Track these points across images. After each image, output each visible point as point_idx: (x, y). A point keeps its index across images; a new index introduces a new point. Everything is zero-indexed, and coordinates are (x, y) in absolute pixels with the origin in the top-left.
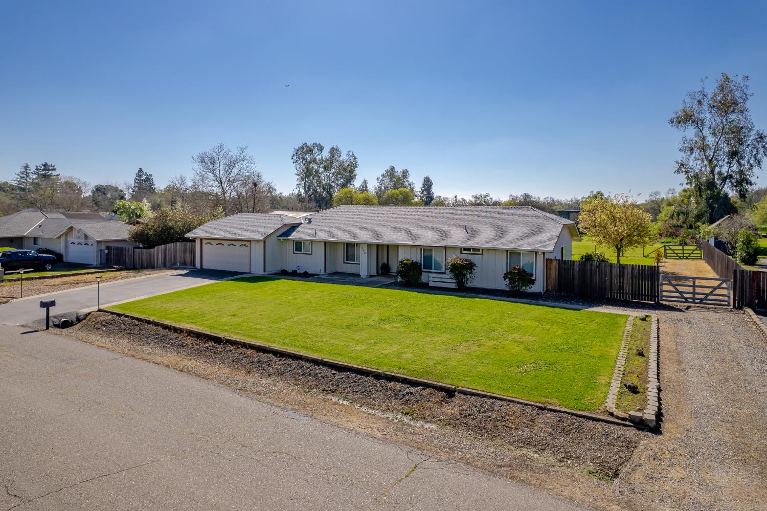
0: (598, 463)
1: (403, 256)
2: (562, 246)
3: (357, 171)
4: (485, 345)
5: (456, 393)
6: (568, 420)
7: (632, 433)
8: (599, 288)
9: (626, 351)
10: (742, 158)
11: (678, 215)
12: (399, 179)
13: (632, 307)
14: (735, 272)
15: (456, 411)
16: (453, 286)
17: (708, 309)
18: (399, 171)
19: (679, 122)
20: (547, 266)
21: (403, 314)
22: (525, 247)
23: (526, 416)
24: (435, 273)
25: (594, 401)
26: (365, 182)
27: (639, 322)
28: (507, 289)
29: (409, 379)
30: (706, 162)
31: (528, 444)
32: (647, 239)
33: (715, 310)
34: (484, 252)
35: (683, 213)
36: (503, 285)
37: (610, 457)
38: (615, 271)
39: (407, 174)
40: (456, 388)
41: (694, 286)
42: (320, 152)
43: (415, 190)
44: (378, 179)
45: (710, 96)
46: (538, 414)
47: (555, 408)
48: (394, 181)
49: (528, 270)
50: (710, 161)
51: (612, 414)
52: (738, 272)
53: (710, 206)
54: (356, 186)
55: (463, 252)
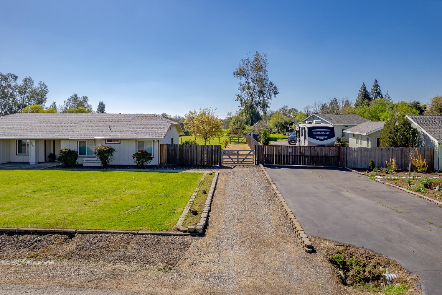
0: (165, 263)
1: (64, 147)
2: (172, 138)
3: (47, 96)
4: (109, 199)
5: (76, 234)
6: (150, 238)
7: (189, 239)
8: (190, 159)
9: (197, 192)
10: (264, 94)
11: (237, 122)
12: (81, 102)
13: (207, 169)
14: (256, 146)
15: (74, 247)
16: (99, 165)
17: (244, 166)
18: (80, 96)
19: (238, 74)
20: (161, 148)
21: (54, 186)
22: (147, 137)
23: (123, 241)
24: (88, 157)
25: (170, 223)
26: (54, 103)
27: (208, 175)
28: (135, 164)
29: (39, 230)
30: (249, 96)
31: (122, 260)
32: (219, 133)
33: (247, 167)
34: (121, 142)
35: (240, 121)
36: (133, 162)
37: (174, 257)
38: (199, 149)
39: (87, 99)
40: (76, 231)
41: (238, 155)
42: (14, 80)
43: (92, 110)
44: (65, 102)
45: (251, 62)
46: (132, 238)
47: (144, 232)
48: (77, 104)
49: (149, 152)
50: (251, 95)
51: (178, 230)
52: (257, 146)
53: (252, 118)
54: (47, 106)
55: (107, 142)
